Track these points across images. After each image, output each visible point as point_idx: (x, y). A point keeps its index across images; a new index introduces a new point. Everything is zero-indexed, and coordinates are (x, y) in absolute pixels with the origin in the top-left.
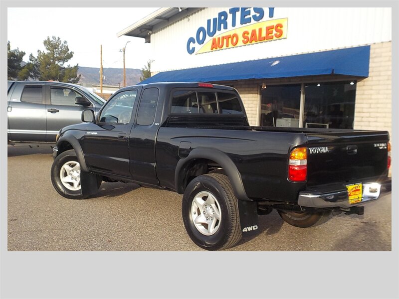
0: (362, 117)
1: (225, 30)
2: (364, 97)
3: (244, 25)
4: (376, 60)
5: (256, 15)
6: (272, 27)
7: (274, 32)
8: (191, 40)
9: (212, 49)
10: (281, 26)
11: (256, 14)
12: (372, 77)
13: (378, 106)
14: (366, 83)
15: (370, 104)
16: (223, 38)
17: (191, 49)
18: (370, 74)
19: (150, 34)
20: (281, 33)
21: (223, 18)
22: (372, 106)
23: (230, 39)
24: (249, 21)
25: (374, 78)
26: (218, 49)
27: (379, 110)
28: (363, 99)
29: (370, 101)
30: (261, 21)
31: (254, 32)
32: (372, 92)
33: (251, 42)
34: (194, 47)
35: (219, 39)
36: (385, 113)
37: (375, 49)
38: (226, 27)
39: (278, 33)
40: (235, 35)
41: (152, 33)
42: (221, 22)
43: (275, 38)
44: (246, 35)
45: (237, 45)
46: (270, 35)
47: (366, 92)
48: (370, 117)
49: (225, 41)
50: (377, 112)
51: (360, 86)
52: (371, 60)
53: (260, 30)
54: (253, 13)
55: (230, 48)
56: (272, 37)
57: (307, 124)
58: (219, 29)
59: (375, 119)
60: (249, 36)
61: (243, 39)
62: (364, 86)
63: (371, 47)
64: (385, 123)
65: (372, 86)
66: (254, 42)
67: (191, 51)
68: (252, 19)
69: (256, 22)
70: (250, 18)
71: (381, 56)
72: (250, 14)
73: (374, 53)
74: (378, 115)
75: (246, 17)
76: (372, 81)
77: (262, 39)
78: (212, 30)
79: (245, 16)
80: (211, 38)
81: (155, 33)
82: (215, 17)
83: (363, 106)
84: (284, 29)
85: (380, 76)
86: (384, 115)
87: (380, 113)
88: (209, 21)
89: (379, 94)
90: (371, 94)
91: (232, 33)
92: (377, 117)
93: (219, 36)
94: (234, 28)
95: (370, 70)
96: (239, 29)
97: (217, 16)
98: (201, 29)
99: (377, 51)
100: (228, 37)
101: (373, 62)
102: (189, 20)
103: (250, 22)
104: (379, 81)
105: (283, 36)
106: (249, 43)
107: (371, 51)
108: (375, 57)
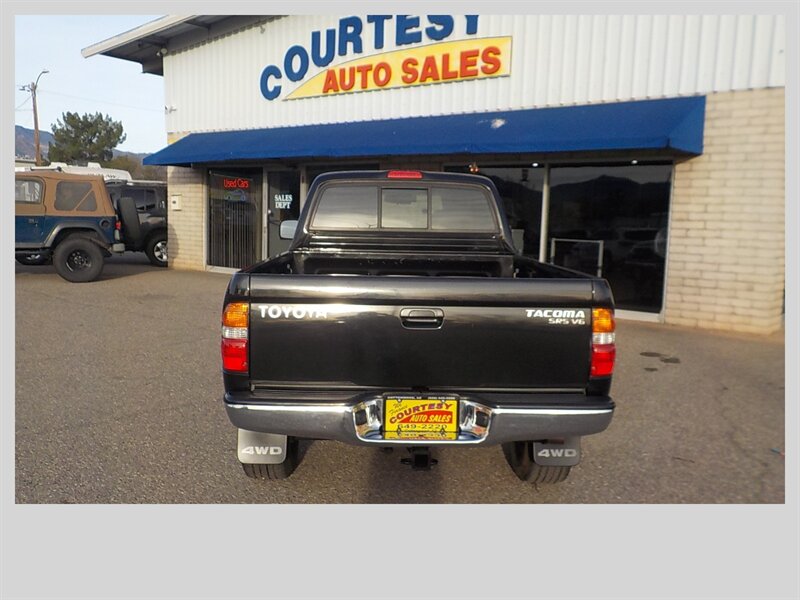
0: (688, 230)
1: (357, 56)
2: (692, 191)
3: (404, 46)
4: (718, 123)
5: (433, 28)
6: (475, 53)
7: (480, 63)
8: (272, 71)
9: (326, 90)
10: (496, 51)
11: (434, 25)
12: (710, 154)
13: (724, 208)
14: (695, 167)
15: (706, 205)
16: (352, 70)
17: (271, 88)
18: (705, 150)
19: (162, 56)
20: (497, 65)
21: (350, 30)
22: (710, 209)
23: (370, 75)
24: (417, 38)
25: (715, 158)
26: (341, 91)
27: (726, 217)
28: (689, 196)
29: (707, 200)
30: (445, 40)
31: (430, 62)
32: (709, 183)
33: (423, 79)
34: (277, 85)
35: (342, 72)
36: (740, 221)
37: (715, 102)
38: (358, 49)
39: (490, 66)
40: (384, 66)
41: (167, 54)
42: (345, 38)
43: (481, 74)
44: (410, 66)
45: (387, 86)
46: (469, 68)
47: (695, 183)
48: (705, 229)
49: (358, 77)
50: (722, 221)
51: (682, 171)
52: (707, 124)
53: (446, 58)
54: (425, 24)
55: (370, 91)
56: (475, 73)
57: (553, 240)
58: (343, 52)
59: (717, 234)
60: (420, 69)
61: (404, 74)
62: (691, 170)
63: (708, 99)
64: (739, 240)
65: (709, 171)
66: (429, 81)
67: (271, 95)
68: (424, 36)
69: (434, 41)
70: (420, 33)
71: (729, 117)
72: (418, 26)
73: (714, 110)
74: (724, 225)
75: (408, 31)
76: (710, 161)
77: (449, 76)
78: (323, 54)
79: (406, 29)
80: (322, 69)
81: (173, 53)
82: (331, 28)
83: (690, 208)
84: (503, 58)
85: (727, 152)
86: (736, 225)
87: (727, 221)
88: (316, 36)
89: (725, 186)
90: (707, 188)
91: (375, 62)
92: (721, 230)
93: (342, 67)
94: (379, 51)
95: (706, 141)
96: (394, 54)
97: (336, 27)
98: (296, 50)
99: (720, 106)
100: (364, 70)
101: (713, 127)
102: (263, 31)
103: (419, 40)
104: (726, 162)
105: (501, 72)
106: (417, 82)
107: (708, 107)
108: (717, 118)
